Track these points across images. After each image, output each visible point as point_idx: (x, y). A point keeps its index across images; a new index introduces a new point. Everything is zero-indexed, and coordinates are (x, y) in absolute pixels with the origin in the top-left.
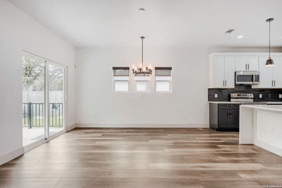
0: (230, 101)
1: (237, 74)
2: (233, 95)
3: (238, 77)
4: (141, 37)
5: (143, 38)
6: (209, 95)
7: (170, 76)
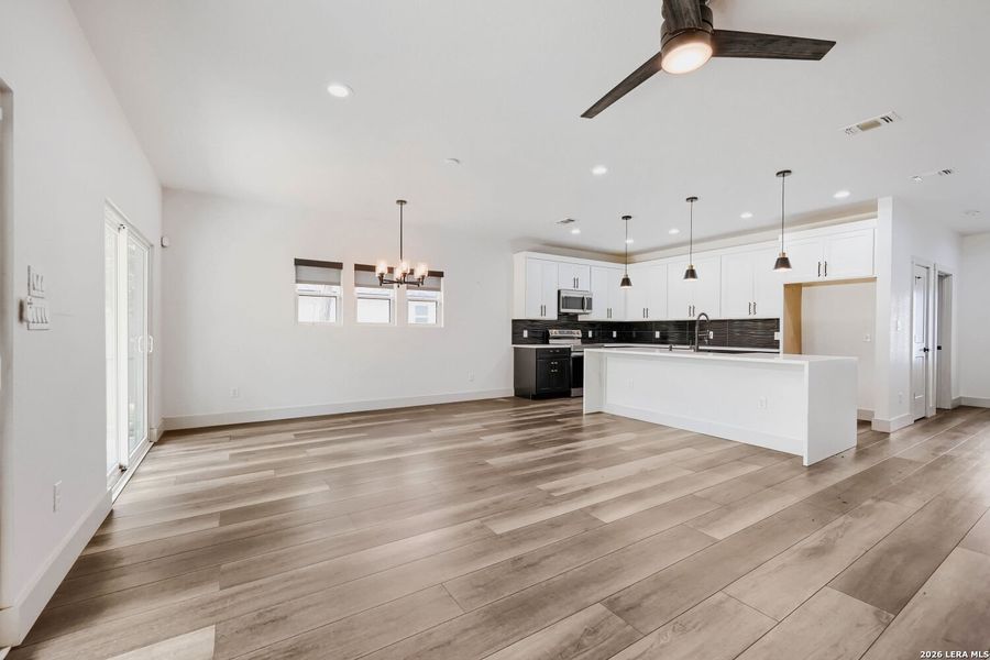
0: (548, 343)
1: (563, 295)
2: (553, 332)
3: (563, 301)
4: (398, 201)
5: (402, 202)
6: (514, 333)
7: (439, 290)
